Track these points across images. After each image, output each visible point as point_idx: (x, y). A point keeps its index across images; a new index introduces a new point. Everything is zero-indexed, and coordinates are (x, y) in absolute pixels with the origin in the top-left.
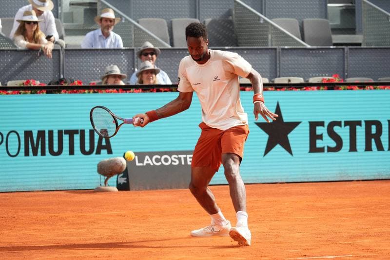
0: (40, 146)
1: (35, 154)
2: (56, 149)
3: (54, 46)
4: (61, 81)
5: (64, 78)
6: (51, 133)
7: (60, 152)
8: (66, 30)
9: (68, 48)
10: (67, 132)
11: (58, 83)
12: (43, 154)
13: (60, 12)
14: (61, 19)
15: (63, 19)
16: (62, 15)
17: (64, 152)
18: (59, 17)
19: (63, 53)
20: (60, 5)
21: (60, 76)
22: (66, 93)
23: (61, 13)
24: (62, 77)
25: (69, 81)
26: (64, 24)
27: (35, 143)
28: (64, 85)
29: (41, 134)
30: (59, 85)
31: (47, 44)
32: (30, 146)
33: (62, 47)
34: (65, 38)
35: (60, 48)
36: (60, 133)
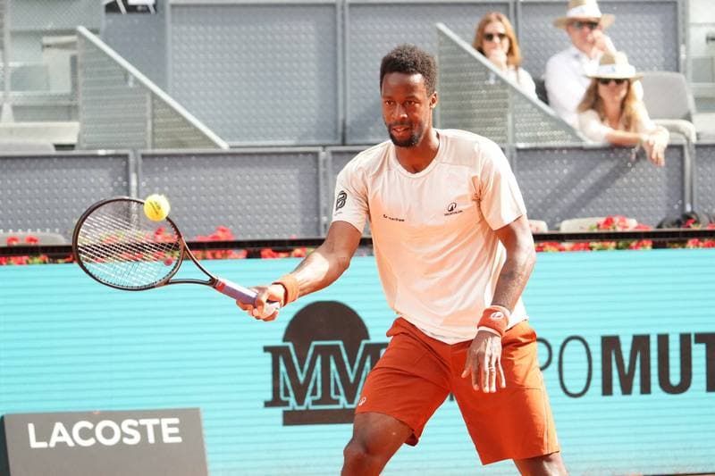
0: (637, 372)
1: (627, 389)
2: (675, 379)
3: (671, 138)
4: (687, 218)
5: (693, 212)
6: (663, 340)
7: (684, 385)
8: (698, 100)
9: (703, 141)
10: (701, 338)
11: (679, 223)
12: (646, 389)
13: (683, 56)
14: (685, 73)
15: (690, 74)
16: (690, 65)
17: (693, 386)
18: (682, 69)
19: (690, 153)
20: (684, 42)
21: (683, 206)
22: (698, 246)
23: (686, 61)
24: (688, 209)
25: (705, 219)
26: (693, 85)
27: (627, 364)
28: (694, 228)
29: (641, 342)
30: (682, 229)
31: (653, 133)
32: (615, 373)
33: (688, 139)
34: (695, 118)
35: (684, 142)
36: (685, 340)
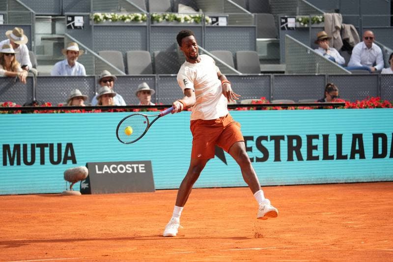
0: (16, 156)
1: (12, 164)
2: (29, 160)
3: (28, 74)
4: (34, 102)
5: (36, 101)
6: (25, 146)
7: (32, 162)
8: (38, 61)
9: (40, 76)
10: (38, 145)
11: (31, 104)
12: (19, 163)
13: (33, 45)
14: (34, 51)
15: (35, 51)
16: (35, 48)
17: (36, 163)
18: (32, 49)
19: (35, 80)
20: (33, 40)
21: (33, 99)
22: (38, 113)
23: (34, 46)
24: (35, 99)
25: (40, 103)
26: (37, 56)
27: (12, 156)
28: (36, 106)
29: (17, 147)
30: (32, 107)
31: (22, 72)
32: (8, 159)
33: (35, 75)
34: (37, 67)
35: (33, 75)
36: (33, 146)
